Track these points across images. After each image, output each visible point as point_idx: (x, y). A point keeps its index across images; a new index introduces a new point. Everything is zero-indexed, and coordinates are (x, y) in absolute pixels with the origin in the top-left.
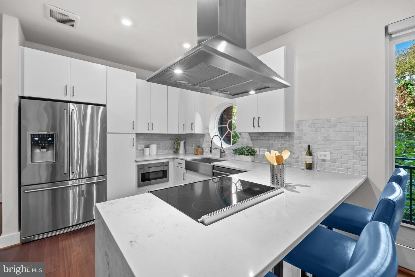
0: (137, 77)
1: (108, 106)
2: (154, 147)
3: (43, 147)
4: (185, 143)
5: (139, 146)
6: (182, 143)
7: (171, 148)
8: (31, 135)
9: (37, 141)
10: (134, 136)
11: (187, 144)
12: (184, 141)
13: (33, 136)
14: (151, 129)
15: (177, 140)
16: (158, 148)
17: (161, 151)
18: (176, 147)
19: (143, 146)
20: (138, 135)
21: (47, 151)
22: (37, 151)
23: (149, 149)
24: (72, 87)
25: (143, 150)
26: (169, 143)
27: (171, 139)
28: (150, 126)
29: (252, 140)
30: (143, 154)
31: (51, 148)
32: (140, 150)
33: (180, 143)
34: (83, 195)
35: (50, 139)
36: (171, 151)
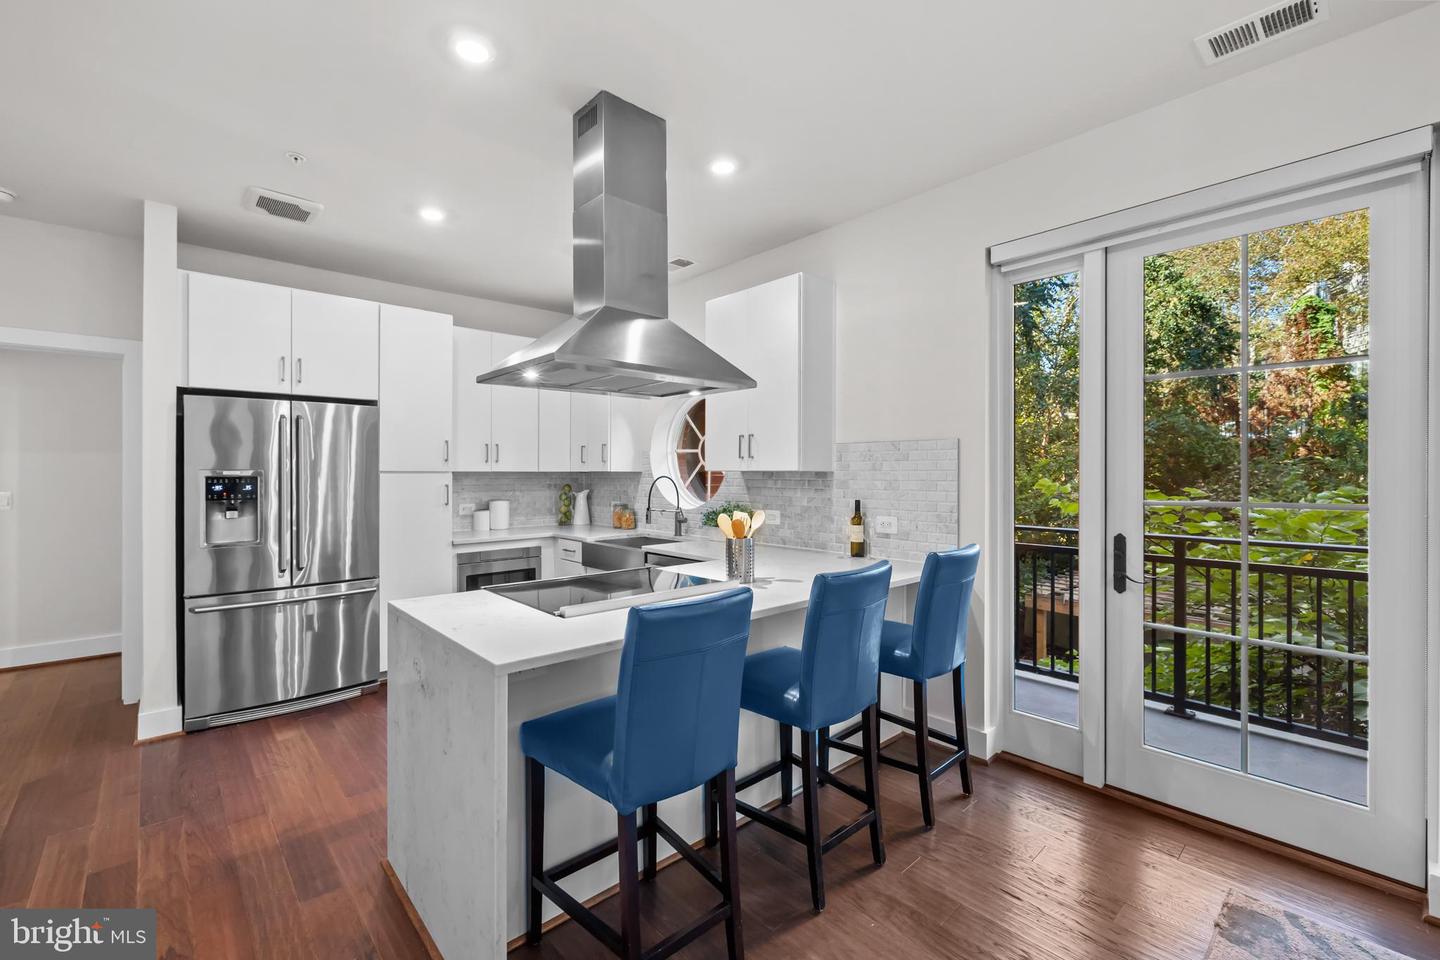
0: (456, 323)
1: (382, 405)
2: (501, 508)
3: (232, 508)
4: (589, 498)
5: (461, 506)
6: (581, 498)
7: (550, 511)
8: (207, 478)
9: (220, 494)
10: (449, 479)
11: (595, 501)
12: (586, 492)
13: (210, 482)
14: (495, 458)
15: (566, 488)
16: (513, 512)
17: (523, 518)
18: (563, 509)
19: (473, 506)
20: (457, 476)
21: (240, 516)
22: (218, 517)
23: (487, 512)
24: (295, 360)
25: (472, 516)
26: (546, 497)
27: (550, 486)
28: (490, 451)
29: (748, 488)
30: (473, 527)
31: (248, 509)
32: (465, 516)
33: (575, 498)
34: (310, 626)
35: (248, 487)
36: (552, 520)
